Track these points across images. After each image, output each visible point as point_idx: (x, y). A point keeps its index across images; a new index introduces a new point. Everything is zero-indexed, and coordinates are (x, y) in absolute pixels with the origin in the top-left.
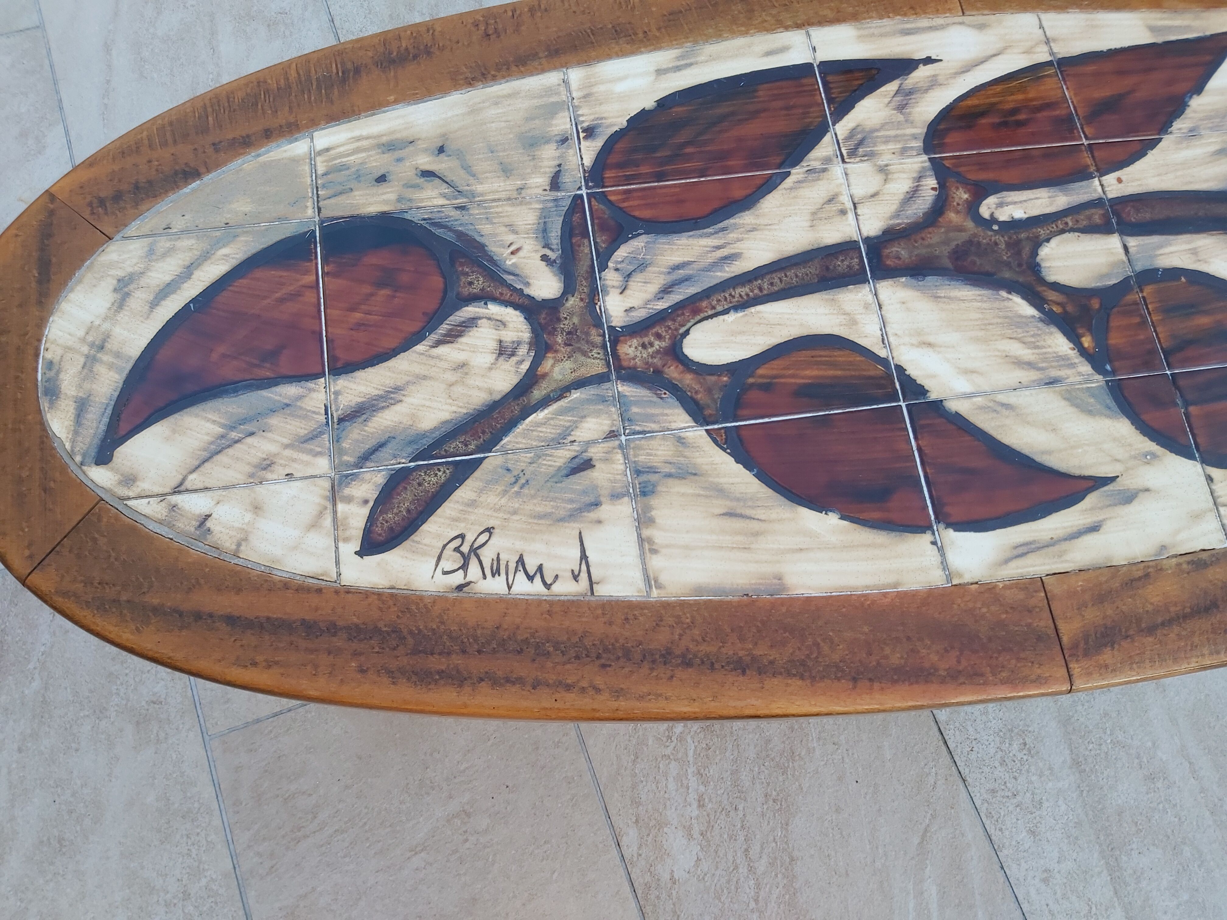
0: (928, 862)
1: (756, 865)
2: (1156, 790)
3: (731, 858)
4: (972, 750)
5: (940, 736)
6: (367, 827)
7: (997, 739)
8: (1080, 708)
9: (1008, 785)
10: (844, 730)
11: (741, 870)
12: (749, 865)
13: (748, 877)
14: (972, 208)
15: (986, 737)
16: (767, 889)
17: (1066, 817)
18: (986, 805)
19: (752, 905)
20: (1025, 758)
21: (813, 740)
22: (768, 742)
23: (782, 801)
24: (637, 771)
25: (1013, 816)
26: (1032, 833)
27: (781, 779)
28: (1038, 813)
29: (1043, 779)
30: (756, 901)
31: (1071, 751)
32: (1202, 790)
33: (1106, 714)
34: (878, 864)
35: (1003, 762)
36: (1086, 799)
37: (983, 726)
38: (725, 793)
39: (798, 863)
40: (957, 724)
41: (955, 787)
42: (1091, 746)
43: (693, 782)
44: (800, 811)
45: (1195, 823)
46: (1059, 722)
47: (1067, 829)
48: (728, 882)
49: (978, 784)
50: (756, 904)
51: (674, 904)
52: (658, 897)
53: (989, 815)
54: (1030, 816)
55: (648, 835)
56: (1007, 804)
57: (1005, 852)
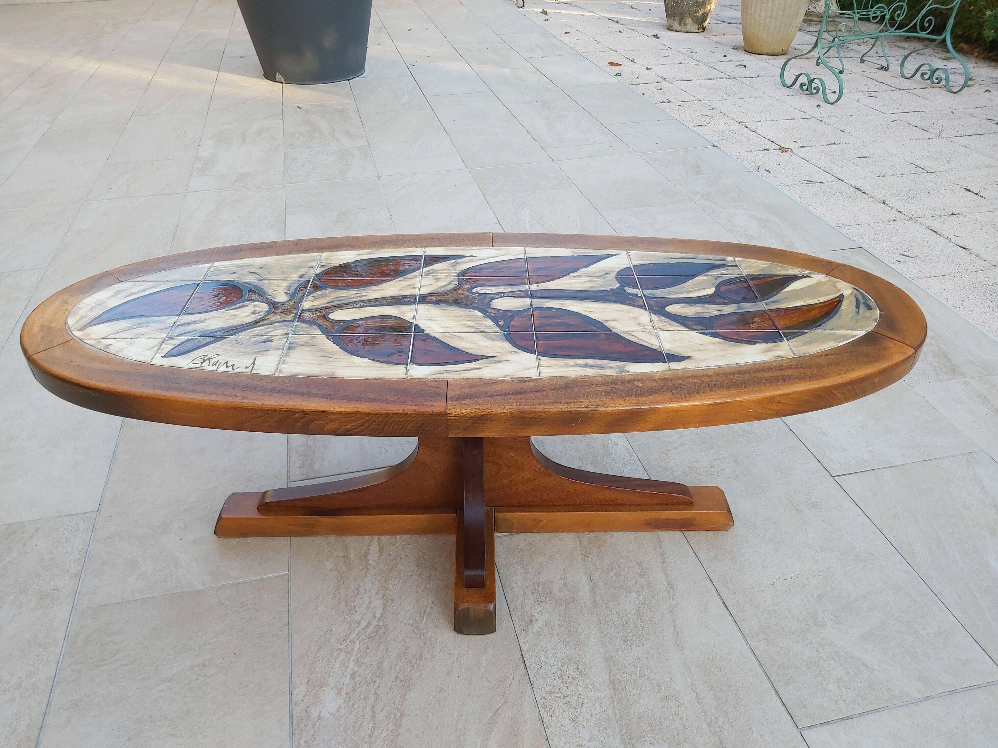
0: (495, 728)
1: (377, 715)
2: (669, 707)
3: (362, 710)
4: (541, 668)
5: (522, 658)
6: (141, 665)
7: (560, 664)
8: (620, 653)
9: (561, 690)
10: (459, 647)
11: (366, 717)
12: (372, 715)
13: (369, 721)
14: (470, 290)
15: (552, 662)
16: (380, 731)
17: (600, 715)
18: (544, 700)
19: (367, 738)
20: (577, 676)
21: (436, 651)
22: (407, 648)
23: (405, 682)
24: (318, 655)
25: (561, 709)
26: (573, 720)
27: (409, 669)
28: (579, 709)
29: (587, 689)
30: (370, 737)
31: (610, 676)
32: (703, 711)
33: (638, 658)
34: (460, 726)
35: (561, 677)
36: (616, 705)
37: (552, 655)
38: (371, 673)
39: (406, 718)
40: (534, 653)
41: (524, 687)
42: (625, 675)
43: (352, 665)
44: (416, 688)
45: (695, 730)
46: (605, 659)
47: (599, 722)
48: (355, 723)
49: (541, 687)
50: (370, 738)
51: (315, 732)
52: (306, 726)
53: (544, 706)
54: (573, 710)
55: (313, 690)
56: (558, 701)
57: (551, 729)
